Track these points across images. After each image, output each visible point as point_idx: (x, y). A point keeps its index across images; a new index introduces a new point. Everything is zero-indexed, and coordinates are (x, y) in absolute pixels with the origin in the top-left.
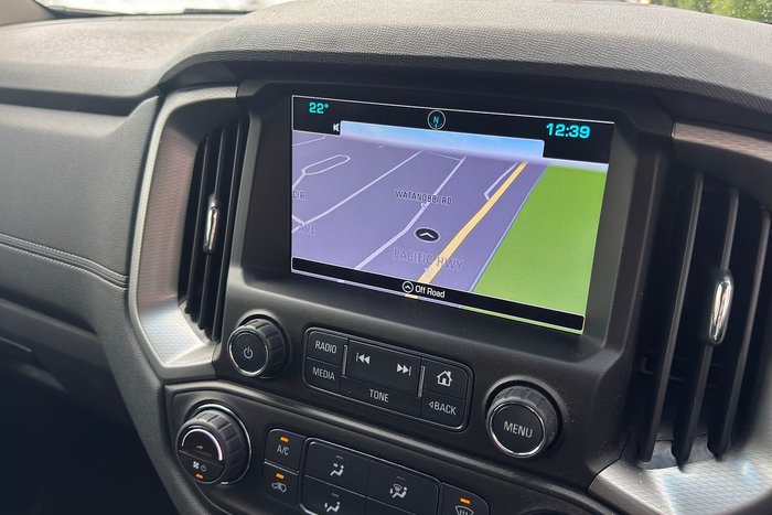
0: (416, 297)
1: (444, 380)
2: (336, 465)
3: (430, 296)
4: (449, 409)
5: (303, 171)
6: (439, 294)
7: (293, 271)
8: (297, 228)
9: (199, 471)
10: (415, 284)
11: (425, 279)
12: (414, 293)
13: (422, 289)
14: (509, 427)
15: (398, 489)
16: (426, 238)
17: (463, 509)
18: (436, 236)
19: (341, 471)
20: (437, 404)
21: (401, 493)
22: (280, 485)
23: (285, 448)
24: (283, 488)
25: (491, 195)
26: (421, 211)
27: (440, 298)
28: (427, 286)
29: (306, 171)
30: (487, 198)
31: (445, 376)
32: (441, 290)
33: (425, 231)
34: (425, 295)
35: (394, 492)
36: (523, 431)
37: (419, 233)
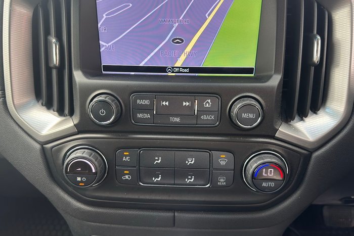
0: (174, 74)
1: (207, 104)
2: (157, 158)
3: (181, 72)
4: (211, 117)
5: (104, 15)
6: (186, 70)
7: (104, 72)
8: (104, 48)
9: (81, 182)
10: (173, 68)
11: (179, 64)
12: (173, 72)
13: (177, 70)
14: (244, 115)
15: (190, 160)
16: (178, 43)
17: (222, 160)
18: (182, 41)
19: (160, 160)
20: (205, 116)
21: (191, 161)
22: (127, 177)
23: (127, 158)
24: (129, 177)
25: (209, 15)
26: (174, 29)
27: (186, 73)
28: (179, 68)
29: (106, 15)
30: (207, 17)
31: (208, 102)
32: (186, 68)
33: (177, 39)
34: (179, 72)
35: (188, 162)
36: (251, 116)
37: (173, 41)
